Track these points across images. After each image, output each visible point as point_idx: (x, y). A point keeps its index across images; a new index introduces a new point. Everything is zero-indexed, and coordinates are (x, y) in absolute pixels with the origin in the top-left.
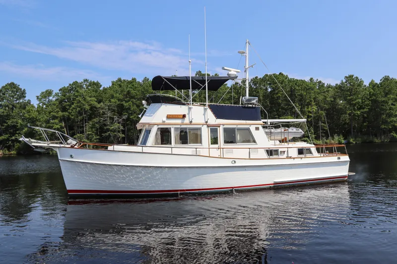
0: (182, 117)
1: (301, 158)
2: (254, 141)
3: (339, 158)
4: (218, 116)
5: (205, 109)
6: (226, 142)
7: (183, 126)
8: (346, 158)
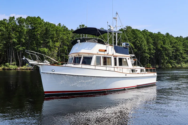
0: (104, 51)
2: (128, 65)
3: (154, 74)
4: (117, 52)
5: (112, 48)
6: (119, 65)
8: (156, 74)
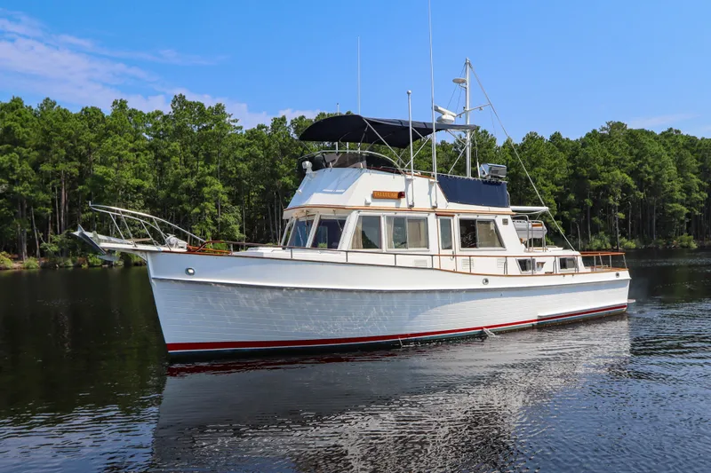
0: (396, 196)
1: (573, 274)
2: (502, 245)
3: (618, 275)
4: (451, 197)
5: (431, 183)
6: (464, 245)
7: (400, 214)
8: (625, 275)
